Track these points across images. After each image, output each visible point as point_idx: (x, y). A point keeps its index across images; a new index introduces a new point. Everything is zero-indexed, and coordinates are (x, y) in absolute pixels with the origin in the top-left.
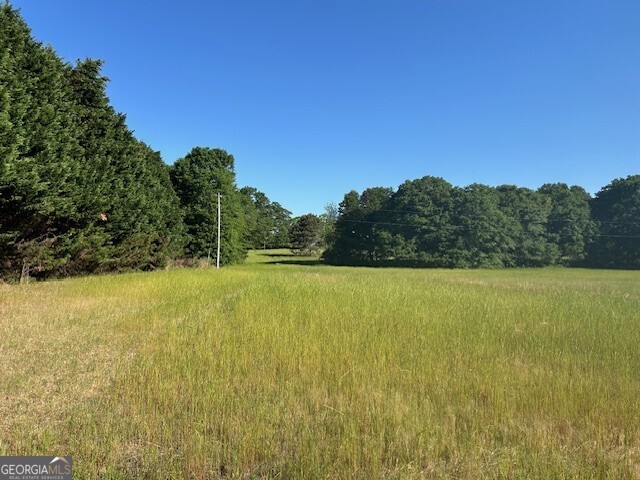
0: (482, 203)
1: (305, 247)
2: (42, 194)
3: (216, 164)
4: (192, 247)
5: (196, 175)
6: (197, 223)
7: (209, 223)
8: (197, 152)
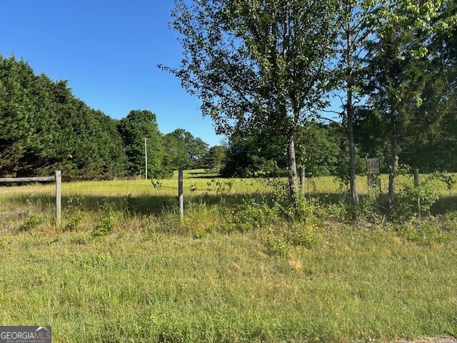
0: (313, 135)
1: (213, 167)
2: (42, 149)
3: (145, 120)
4: (132, 169)
5: (133, 128)
6: (134, 155)
7: (141, 154)
8: (133, 113)
